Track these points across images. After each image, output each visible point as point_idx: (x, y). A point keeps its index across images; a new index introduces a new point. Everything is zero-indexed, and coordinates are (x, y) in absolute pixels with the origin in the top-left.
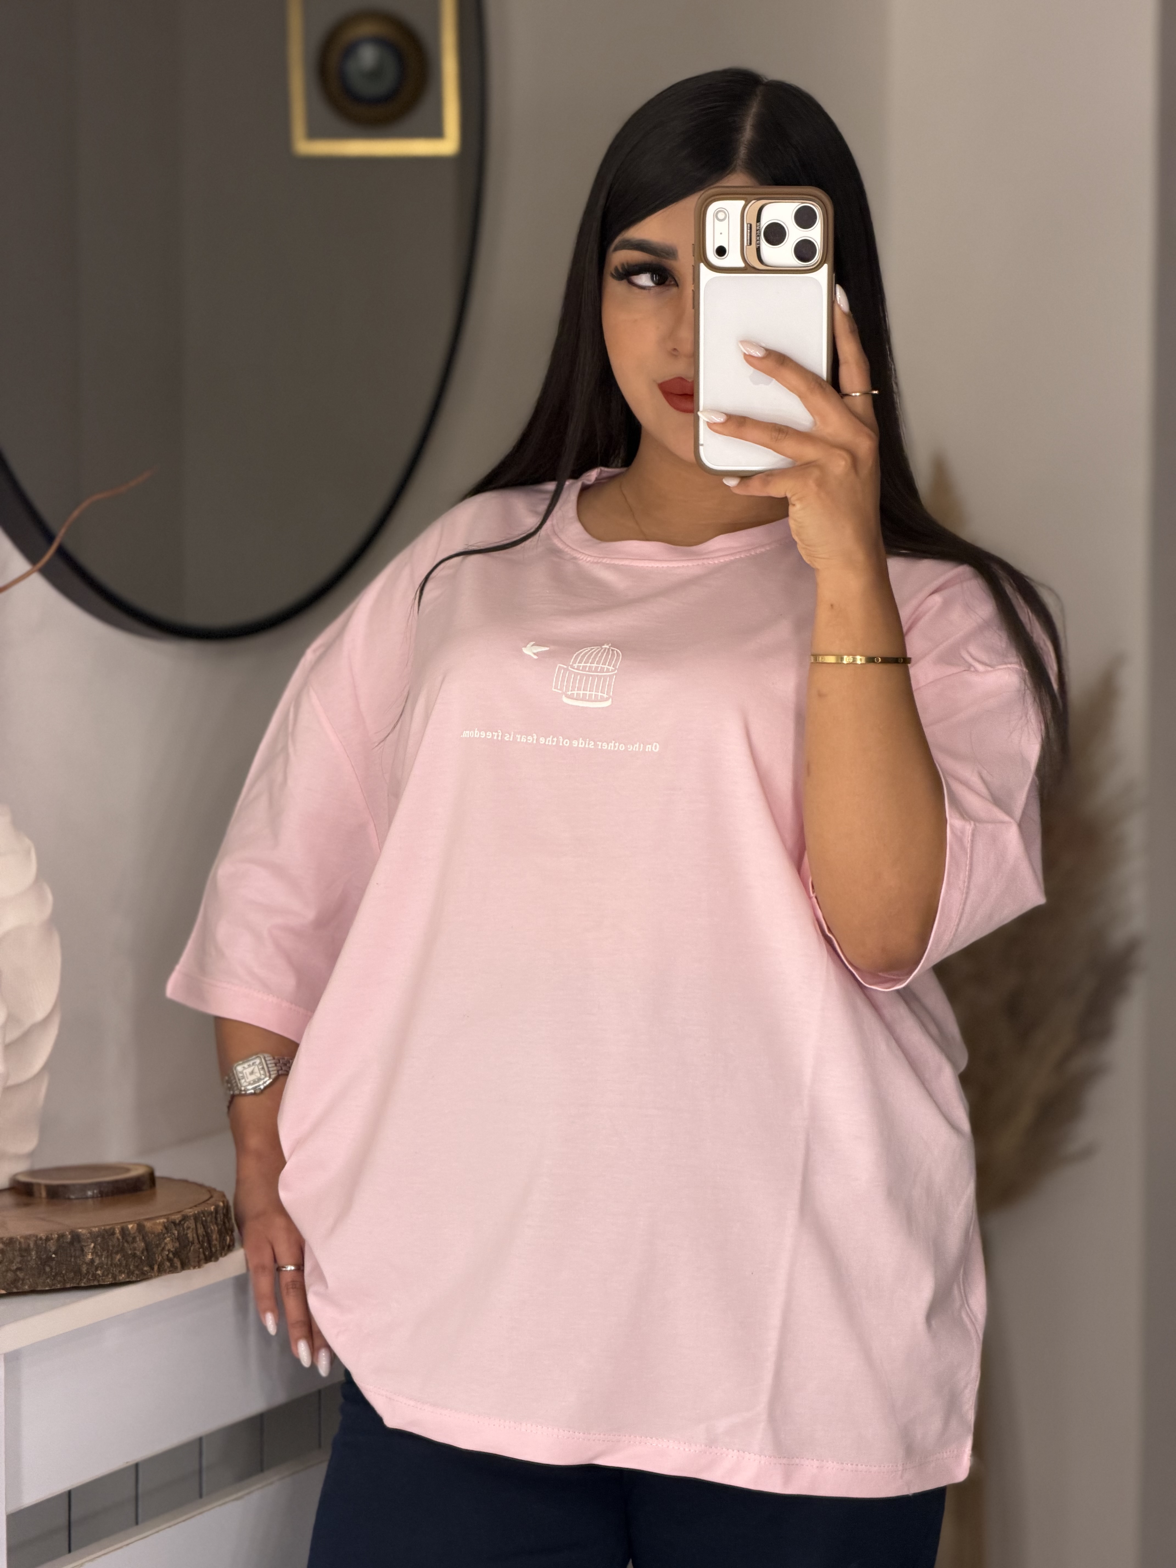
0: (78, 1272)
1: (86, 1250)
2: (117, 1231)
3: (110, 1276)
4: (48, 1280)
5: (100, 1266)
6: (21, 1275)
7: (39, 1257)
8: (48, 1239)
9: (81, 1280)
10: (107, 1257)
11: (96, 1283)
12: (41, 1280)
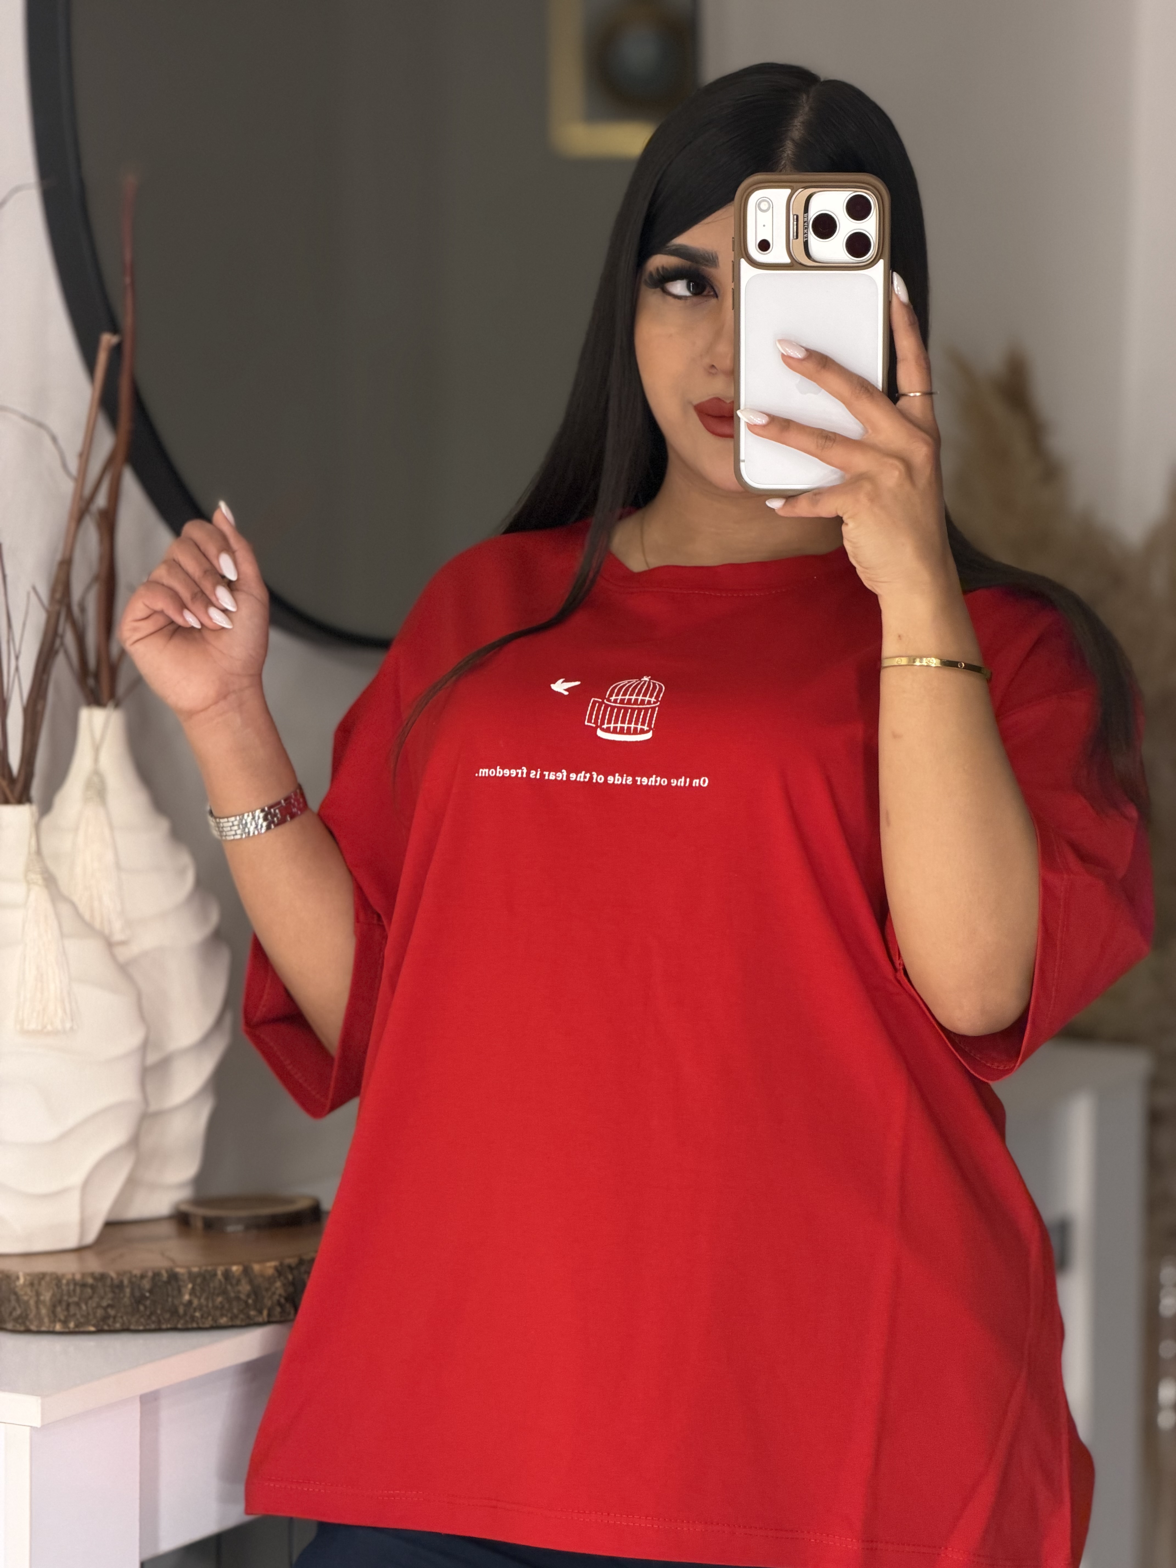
0: (174, 1312)
1: (183, 1290)
2: (219, 1273)
3: (210, 1318)
4: (142, 1320)
5: (200, 1308)
6: (112, 1312)
7: (132, 1293)
8: (143, 1277)
9: (178, 1322)
10: (207, 1299)
11: (195, 1325)
12: (134, 1320)
